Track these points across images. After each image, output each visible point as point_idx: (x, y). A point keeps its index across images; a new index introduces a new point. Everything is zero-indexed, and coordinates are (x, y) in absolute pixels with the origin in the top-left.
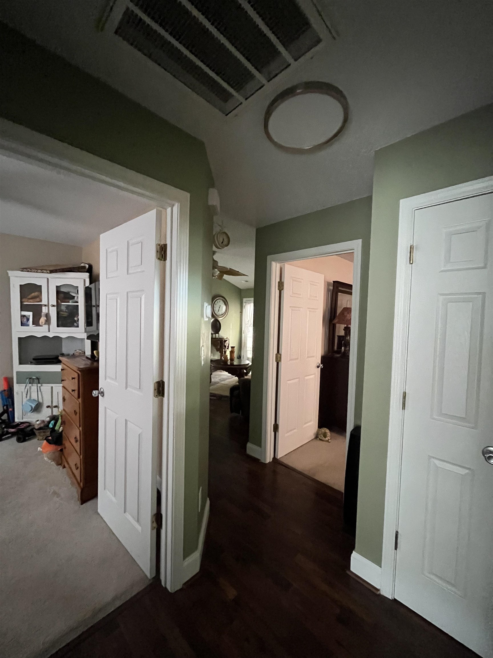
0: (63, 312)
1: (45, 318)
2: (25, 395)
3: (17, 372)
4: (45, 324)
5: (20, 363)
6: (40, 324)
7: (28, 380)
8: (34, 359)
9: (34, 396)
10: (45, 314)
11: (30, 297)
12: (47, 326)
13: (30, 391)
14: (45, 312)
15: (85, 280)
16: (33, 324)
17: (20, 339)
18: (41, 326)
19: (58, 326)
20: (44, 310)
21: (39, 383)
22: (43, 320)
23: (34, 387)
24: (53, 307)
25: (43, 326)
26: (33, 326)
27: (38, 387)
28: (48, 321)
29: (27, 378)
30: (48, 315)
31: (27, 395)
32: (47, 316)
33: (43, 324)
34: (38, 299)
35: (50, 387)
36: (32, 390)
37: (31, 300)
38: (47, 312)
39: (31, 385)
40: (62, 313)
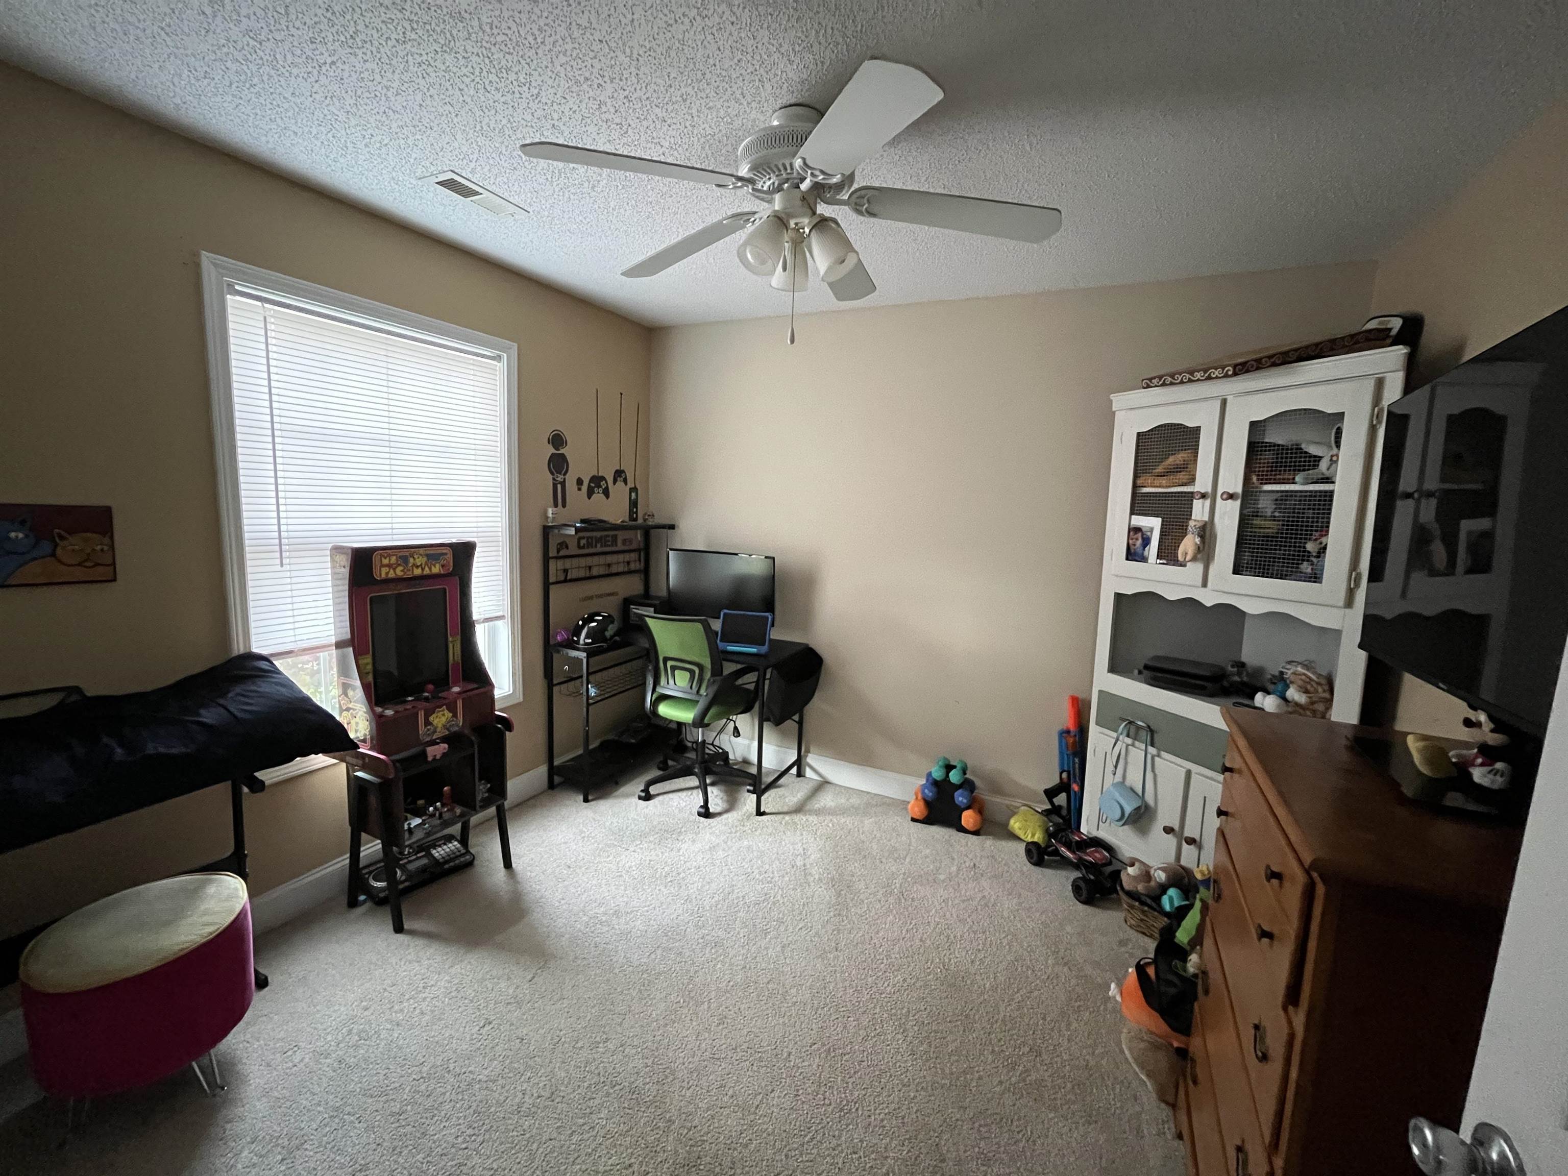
0: (1265, 518)
1: (1198, 540)
2: (1110, 767)
3: (1101, 692)
4: (1194, 559)
5: (1113, 669)
6: (1180, 558)
7: (1126, 725)
8: (1147, 667)
9: (1134, 779)
10: (1199, 525)
11: (1160, 469)
12: (1199, 567)
13: (1126, 759)
14: (1199, 518)
15: (1380, 384)
16: (1159, 557)
17: (1119, 597)
18: (1183, 565)
19: (1237, 571)
20: (1199, 511)
21: (1152, 745)
22: (1189, 544)
23: (1137, 754)
24: (1230, 501)
25: (1188, 564)
26: (1158, 561)
27: (1149, 757)
28: (1205, 552)
29: (1123, 720)
30: (1208, 527)
31: (1116, 767)
32: (1207, 533)
33: (1188, 558)
34: (1183, 476)
35: (1184, 770)
36: (1130, 759)
37: (1164, 481)
38: (1206, 518)
39: (1129, 741)
40: (1257, 522)
